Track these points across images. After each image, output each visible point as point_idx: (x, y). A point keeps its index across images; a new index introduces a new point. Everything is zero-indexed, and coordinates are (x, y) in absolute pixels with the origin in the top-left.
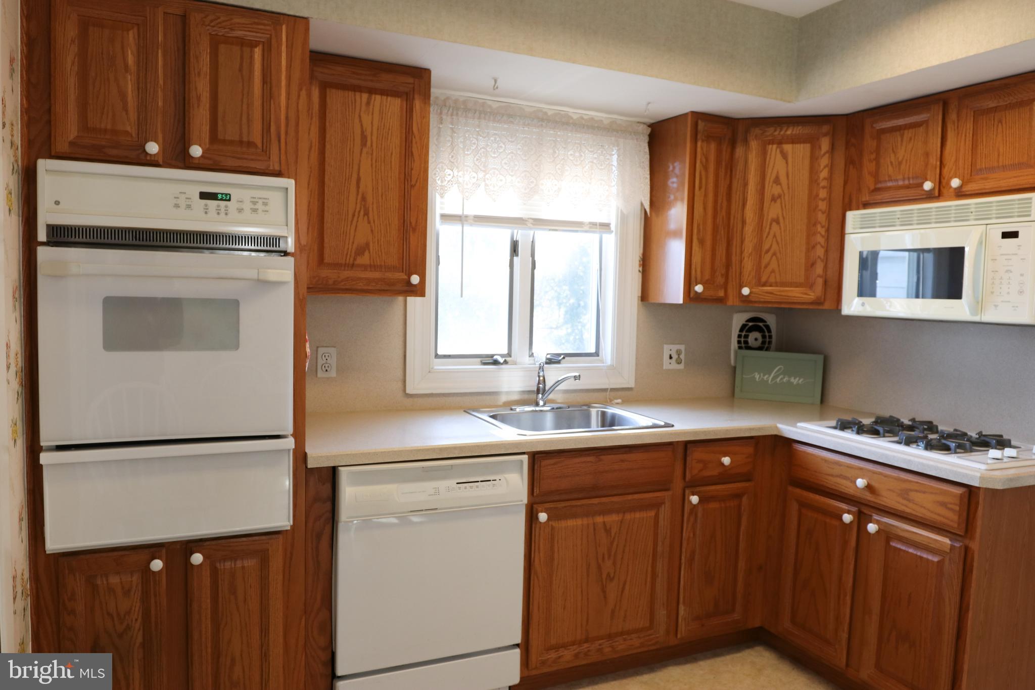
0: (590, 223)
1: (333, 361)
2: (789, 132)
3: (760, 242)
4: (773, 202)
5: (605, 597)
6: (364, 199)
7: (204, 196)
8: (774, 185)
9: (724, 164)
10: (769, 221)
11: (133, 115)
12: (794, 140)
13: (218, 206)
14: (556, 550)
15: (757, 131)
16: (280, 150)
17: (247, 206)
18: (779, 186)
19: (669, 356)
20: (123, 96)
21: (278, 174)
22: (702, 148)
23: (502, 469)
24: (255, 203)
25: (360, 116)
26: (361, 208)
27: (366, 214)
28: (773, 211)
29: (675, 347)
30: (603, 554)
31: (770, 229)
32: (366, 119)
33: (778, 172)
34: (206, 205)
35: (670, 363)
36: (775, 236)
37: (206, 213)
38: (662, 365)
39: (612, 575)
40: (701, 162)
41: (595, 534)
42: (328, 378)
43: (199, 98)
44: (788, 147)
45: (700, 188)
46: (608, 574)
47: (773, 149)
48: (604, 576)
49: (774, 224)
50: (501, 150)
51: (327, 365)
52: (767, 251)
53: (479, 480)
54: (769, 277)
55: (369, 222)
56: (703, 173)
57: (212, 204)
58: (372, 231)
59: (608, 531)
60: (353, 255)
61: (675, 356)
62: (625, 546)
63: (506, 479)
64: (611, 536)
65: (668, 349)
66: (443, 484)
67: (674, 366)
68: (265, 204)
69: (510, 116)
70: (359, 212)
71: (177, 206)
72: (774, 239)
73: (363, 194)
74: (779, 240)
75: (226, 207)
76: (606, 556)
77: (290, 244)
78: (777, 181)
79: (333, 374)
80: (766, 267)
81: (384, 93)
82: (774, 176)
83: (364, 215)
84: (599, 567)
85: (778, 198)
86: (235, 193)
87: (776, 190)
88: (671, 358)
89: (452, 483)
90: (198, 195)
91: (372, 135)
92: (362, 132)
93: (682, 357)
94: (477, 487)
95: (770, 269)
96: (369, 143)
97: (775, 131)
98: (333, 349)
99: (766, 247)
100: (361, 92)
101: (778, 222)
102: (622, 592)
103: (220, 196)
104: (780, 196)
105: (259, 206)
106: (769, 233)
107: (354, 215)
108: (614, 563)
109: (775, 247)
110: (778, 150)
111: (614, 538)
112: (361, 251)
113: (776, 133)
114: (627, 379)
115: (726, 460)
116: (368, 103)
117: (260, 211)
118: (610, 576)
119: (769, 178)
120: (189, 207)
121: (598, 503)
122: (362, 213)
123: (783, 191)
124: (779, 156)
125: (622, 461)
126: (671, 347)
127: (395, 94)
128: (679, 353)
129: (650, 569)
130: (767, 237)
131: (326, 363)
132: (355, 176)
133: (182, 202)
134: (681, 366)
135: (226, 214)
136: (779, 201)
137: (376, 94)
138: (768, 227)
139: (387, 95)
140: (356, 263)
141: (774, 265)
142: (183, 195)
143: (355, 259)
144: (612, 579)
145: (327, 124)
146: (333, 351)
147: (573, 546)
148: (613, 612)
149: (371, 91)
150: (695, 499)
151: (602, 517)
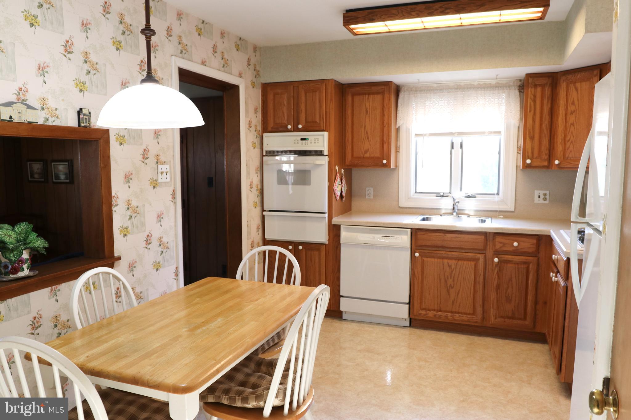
0: (489, 132)
1: (372, 193)
2: (578, 77)
3: (565, 136)
4: (571, 115)
5: (449, 294)
6: (367, 133)
7: (302, 139)
8: (572, 105)
9: (546, 97)
10: (570, 124)
11: (286, 118)
12: (581, 81)
13: (305, 142)
14: (425, 269)
15: (563, 78)
16: (323, 123)
17: (313, 141)
18: (574, 106)
19: (538, 196)
20: (283, 113)
21: (323, 131)
22: (531, 92)
23: (400, 233)
24: (315, 140)
25: (365, 104)
26: (366, 136)
27: (368, 138)
28: (572, 119)
29: (542, 193)
30: (448, 276)
31: (570, 129)
32: (367, 105)
33: (574, 98)
34: (302, 142)
35: (539, 200)
36: (572, 132)
37: (302, 144)
38: (534, 201)
39: (452, 286)
40: (531, 98)
41: (443, 266)
42: (370, 199)
43: (302, 111)
44: (578, 85)
45: (530, 111)
46: (451, 285)
47: (571, 86)
48: (448, 285)
49: (572, 126)
50: (437, 105)
51: (369, 194)
52: (569, 141)
53: (391, 236)
54: (569, 155)
55: (369, 141)
56: (532, 104)
57: (304, 141)
58: (370, 144)
59: (450, 266)
60: (363, 153)
61: (542, 197)
62: (459, 275)
63: (402, 238)
64: (452, 269)
65: (537, 193)
66: (376, 236)
67: (541, 201)
68: (318, 140)
69: (441, 90)
70: (365, 138)
71: (295, 143)
72: (572, 134)
73: (367, 131)
74: (574, 135)
75: (307, 142)
76: (449, 277)
77: (326, 153)
78: (573, 103)
79: (372, 197)
80: (568, 149)
81: (374, 94)
82: (572, 101)
83: (367, 139)
84: (446, 281)
85: (574, 112)
86: (310, 138)
87: (572, 108)
88: (539, 197)
89: (380, 236)
90: (300, 139)
91: (369, 110)
92: (366, 109)
93: (547, 197)
94: (389, 238)
95: (569, 150)
96: (368, 113)
97: (572, 77)
98: (372, 188)
99: (568, 139)
100: (365, 95)
101: (573, 125)
102: (458, 294)
103: (306, 139)
104: (574, 111)
105: (316, 141)
106: (569, 131)
107: (363, 139)
108: (453, 281)
109: (572, 138)
110: (574, 87)
111: (453, 270)
112: (366, 152)
113: (573, 78)
114: (510, 206)
115: (515, 244)
116: (368, 98)
117: (316, 143)
118: (451, 286)
119: (570, 102)
120: (298, 143)
121: (445, 254)
122: (366, 138)
123: (576, 108)
124: (574, 90)
125: (457, 237)
126: (540, 191)
127: (378, 93)
128: (545, 195)
129: (472, 288)
130: (568, 133)
131: (369, 193)
132: (364, 125)
133: (296, 142)
134: (547, 202)
135: (307, 144)
136: (574, 113)
137: (371, 94)
138: (569, 128)
139: (375, 94)
140: (365, 156)
141: (571, 148)
142: (297, 140)
143: (364, 155)
144: (452, 288)
145: (354, 108)
146: (372, 189)
147: (433, 270)
148: (453, 302)
149: (369, 94)
150: (496, 260)
151: (447, 260)
